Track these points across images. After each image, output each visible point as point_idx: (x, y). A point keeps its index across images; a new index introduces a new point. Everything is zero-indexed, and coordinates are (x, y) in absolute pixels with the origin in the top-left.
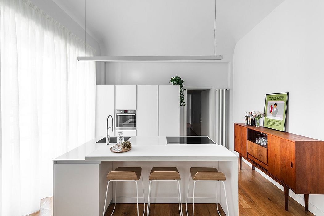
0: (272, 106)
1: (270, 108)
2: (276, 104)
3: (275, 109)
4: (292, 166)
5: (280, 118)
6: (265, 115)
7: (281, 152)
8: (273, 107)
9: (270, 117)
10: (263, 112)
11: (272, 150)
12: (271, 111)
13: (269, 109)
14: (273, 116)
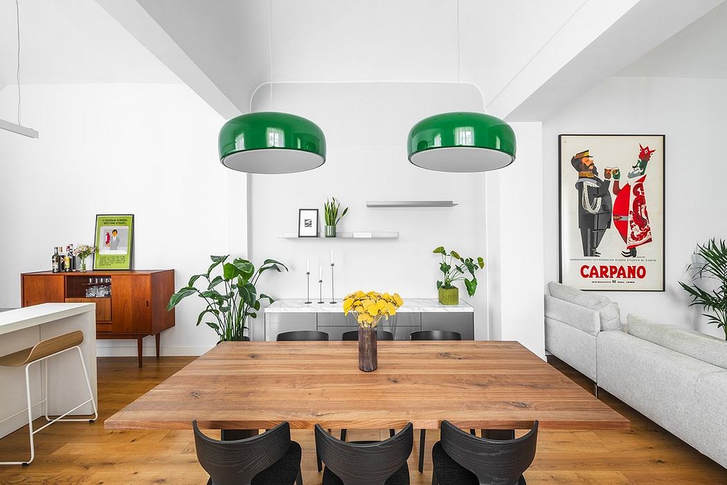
0: (108, 235)
1: (105, 238)
2: (114, 231)
3: (115, 238)
4: (148, 305)
5: (123, 251)
6: (97, 250)
7: (133, 294)
8: (111, 235)
9: (105, 251)
10: (91, 244)
11: (119, 296)
12: (107, 242)
13: (103, 238)
14: (111, 249)
